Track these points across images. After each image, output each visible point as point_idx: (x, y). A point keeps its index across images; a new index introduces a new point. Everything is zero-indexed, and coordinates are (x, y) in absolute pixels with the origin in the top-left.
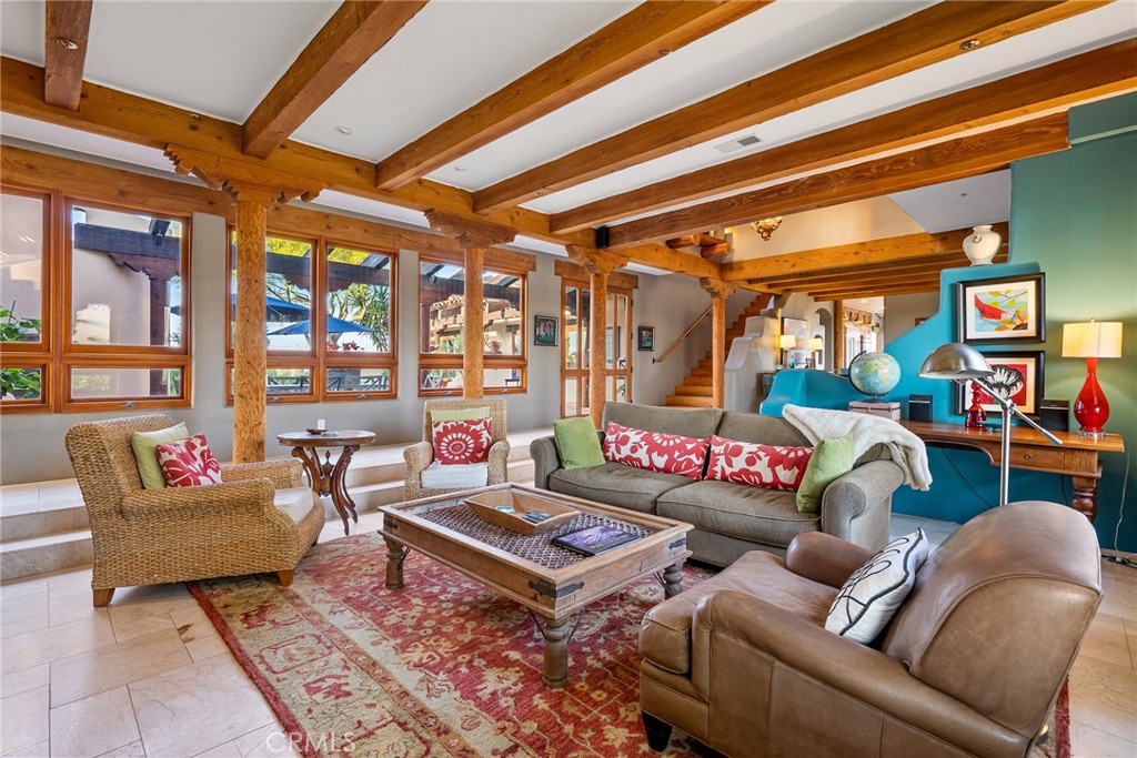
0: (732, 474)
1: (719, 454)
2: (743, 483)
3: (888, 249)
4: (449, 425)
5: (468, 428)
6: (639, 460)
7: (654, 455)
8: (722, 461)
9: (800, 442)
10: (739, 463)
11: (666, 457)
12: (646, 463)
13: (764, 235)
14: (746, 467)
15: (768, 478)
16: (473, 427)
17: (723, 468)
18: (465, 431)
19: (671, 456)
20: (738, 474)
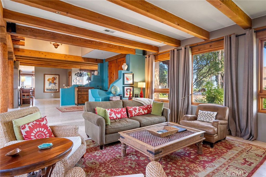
0: (137, 114)
1: (132, 110)
2: (139, 115)
3: (73, 58)
4: (30, 125)
5: (40, 124)
6: (113, 117)
7: (117, 115)
8: (134, 112)
9: (142, 105)
10: (137, 111)
11: (120, 114)
12: (115, 117)
13: (56, 46)
14: (139, 112)
15: (143, 113)
16: (42, 123)
17: (134, 113)
18: (40, 126)
19: (121, 113)
20: (138, 114)
